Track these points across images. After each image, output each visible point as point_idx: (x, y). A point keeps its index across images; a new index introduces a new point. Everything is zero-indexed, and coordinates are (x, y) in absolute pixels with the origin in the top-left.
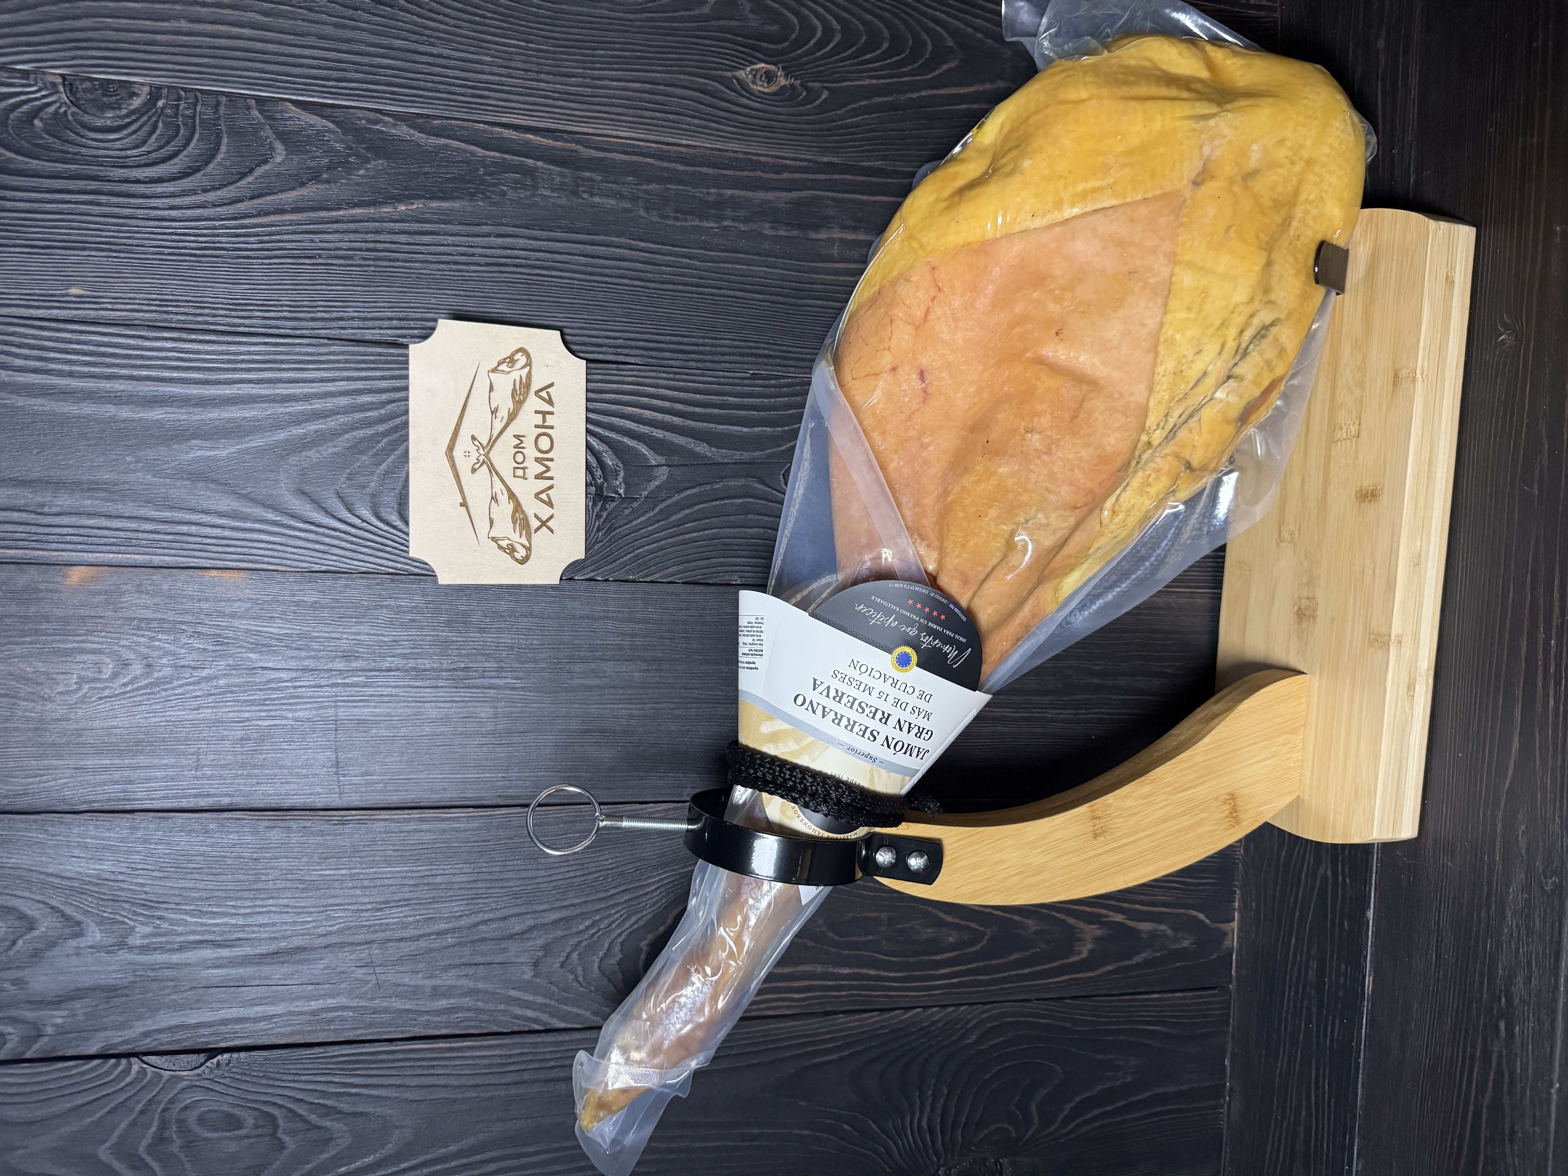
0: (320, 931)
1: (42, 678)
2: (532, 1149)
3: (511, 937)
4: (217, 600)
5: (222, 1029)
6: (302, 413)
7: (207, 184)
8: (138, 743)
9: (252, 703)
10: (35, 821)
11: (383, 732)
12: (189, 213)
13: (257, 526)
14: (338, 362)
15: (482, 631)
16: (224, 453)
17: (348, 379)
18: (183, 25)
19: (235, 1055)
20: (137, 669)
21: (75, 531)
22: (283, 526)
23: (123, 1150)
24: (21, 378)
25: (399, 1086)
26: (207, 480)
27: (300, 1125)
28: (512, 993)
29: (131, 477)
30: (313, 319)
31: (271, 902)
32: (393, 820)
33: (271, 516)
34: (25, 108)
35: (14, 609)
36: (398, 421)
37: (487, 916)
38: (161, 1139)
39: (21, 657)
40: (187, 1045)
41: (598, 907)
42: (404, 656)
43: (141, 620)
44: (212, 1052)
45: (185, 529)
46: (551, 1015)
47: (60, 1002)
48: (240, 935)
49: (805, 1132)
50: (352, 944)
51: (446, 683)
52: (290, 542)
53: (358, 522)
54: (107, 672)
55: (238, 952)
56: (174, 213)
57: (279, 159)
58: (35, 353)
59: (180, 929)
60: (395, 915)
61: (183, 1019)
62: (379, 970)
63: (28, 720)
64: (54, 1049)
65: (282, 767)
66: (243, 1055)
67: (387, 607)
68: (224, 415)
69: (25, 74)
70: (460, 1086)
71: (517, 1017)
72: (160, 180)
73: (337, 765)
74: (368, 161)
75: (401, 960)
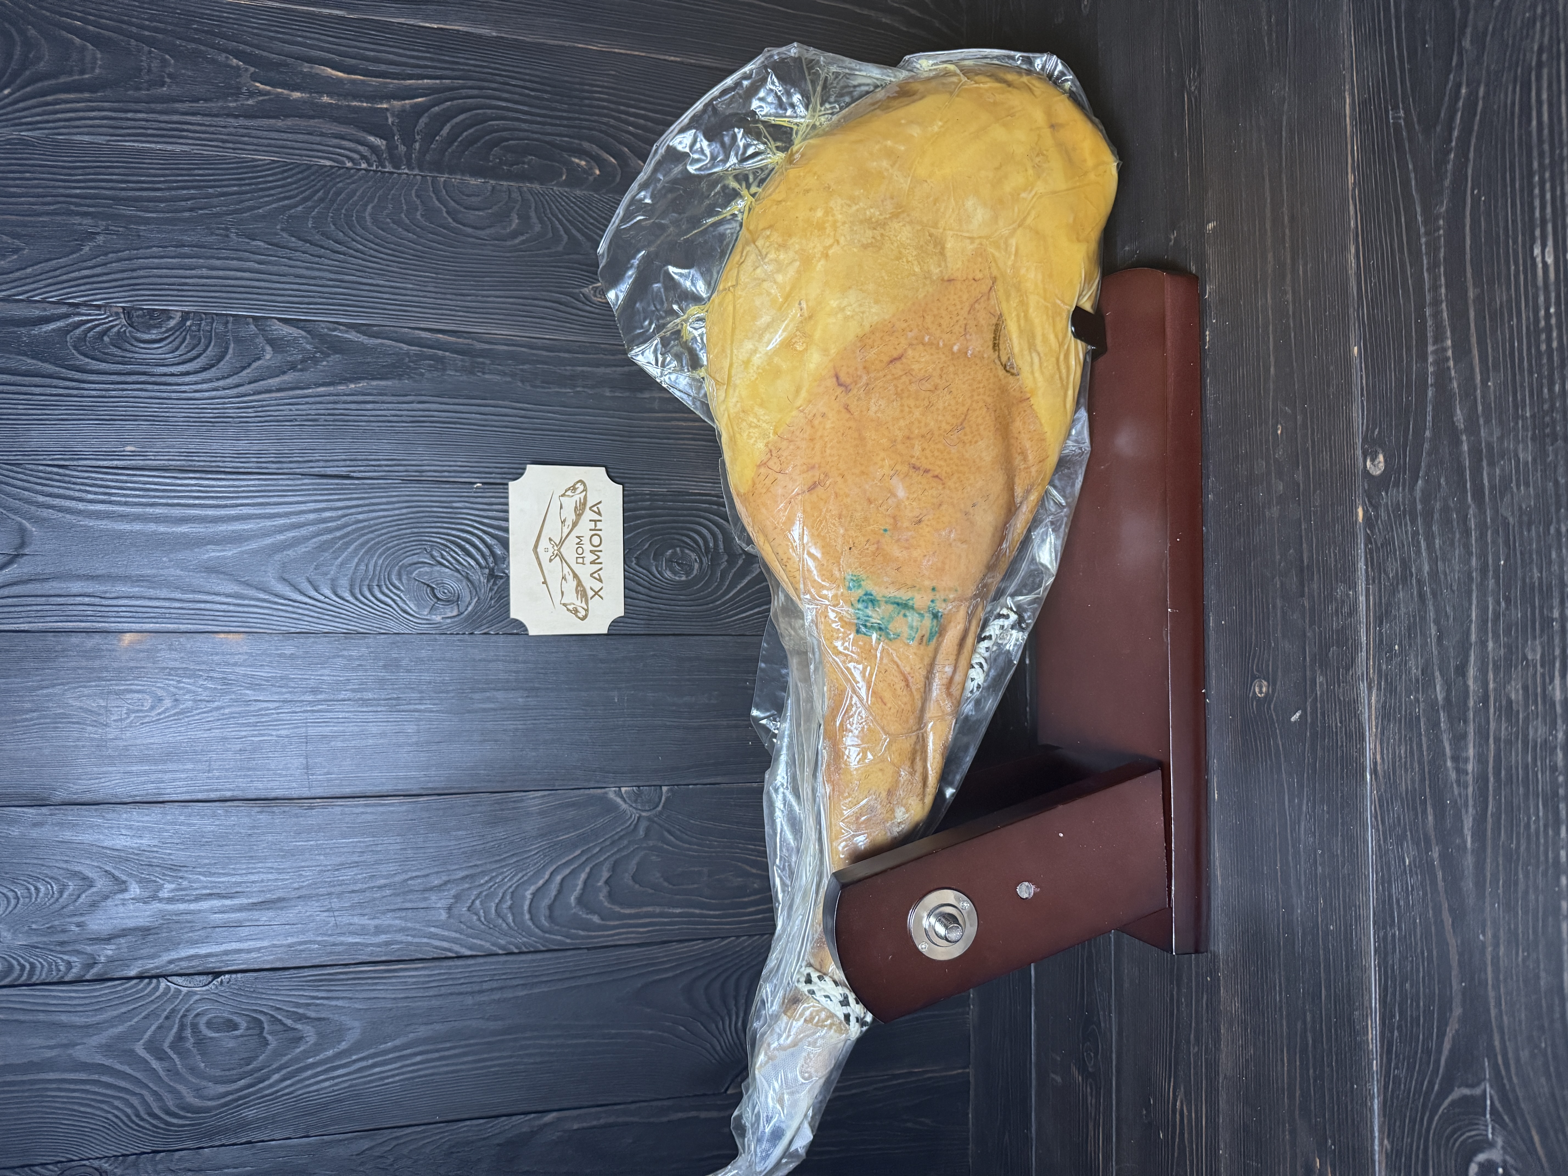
0: (296, 885)
1: (102, 711)
2: (448, 1045)
3: (431, 889)
4: (223, 654)
5: (225, 958)
6: (284, 525)
7: (219, 375)
8: (168, 754)
9: (248, 725)
10: (96, 810)
11: (339, 744)
12: (207, 394)
13: (252, 603)
14: (309, 490)
15: (408, 671)
16: (230, 554)
17: (315, 501)
18: (204, 272)
19: (234, 976)
20: (168, 703)
21: (128, 609)
22: (270, 602)
23: (153, 1047)
24: (92, 507)
25: (351, 998)
26: (218, 572)
27: (279, 1027)
28: (432, 929)
29: (165, 572)
30: (291, 462)
31: (260, 865)
32: (347, 806)
33: (262, 596)
34: (98, 329)
35: (84, 664)
36: (350, 529)
37: (414, 874)
38: (180, 1038)
39: (88, 696)
40: (200, 969)
41: (494, 866)
42: (353, 690)
43: (171, 669)
44: (217, 974)
45: (202, 606)
46: (462, 945)
47: (109, 939)
48: (238, 889)
49: (650, 1032)
50: (317, 895)
51: (383, 709)
52: (275, 613)
53: (322, 598)
54: (147, 706)
55: (236, 901)
56: (197, 395)
57: (268, 357)
58: (102, 490)
59: (195, 885)
60: (348, 874)
61: (197, 950)
62: (336, 914)
63: (92, 739)
64: (106, 973)
65: (268, 770)
66: (239, 975)
67: (342, 656)
68: (230, 528)
69: (99, 307)
70: (395, 999)
71: (436, 947)
72: (187, 373)
73: (307, 767)
74: (328, 355)
75: (352, 907)
